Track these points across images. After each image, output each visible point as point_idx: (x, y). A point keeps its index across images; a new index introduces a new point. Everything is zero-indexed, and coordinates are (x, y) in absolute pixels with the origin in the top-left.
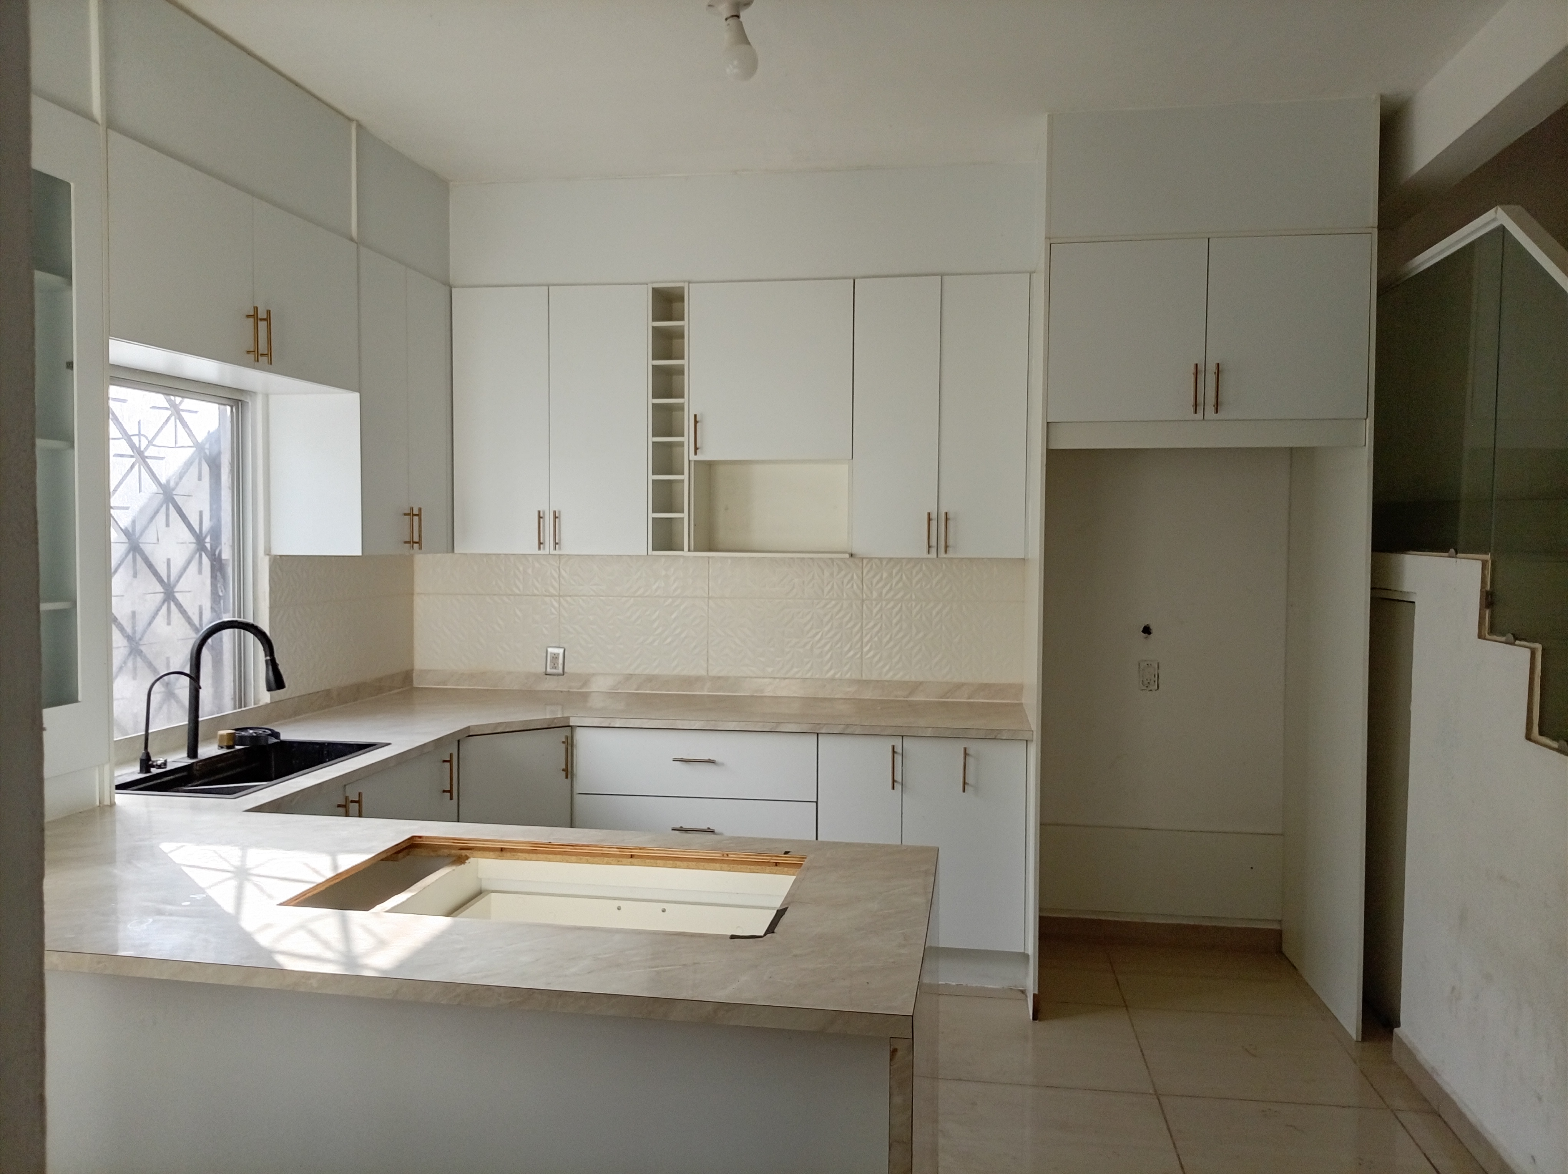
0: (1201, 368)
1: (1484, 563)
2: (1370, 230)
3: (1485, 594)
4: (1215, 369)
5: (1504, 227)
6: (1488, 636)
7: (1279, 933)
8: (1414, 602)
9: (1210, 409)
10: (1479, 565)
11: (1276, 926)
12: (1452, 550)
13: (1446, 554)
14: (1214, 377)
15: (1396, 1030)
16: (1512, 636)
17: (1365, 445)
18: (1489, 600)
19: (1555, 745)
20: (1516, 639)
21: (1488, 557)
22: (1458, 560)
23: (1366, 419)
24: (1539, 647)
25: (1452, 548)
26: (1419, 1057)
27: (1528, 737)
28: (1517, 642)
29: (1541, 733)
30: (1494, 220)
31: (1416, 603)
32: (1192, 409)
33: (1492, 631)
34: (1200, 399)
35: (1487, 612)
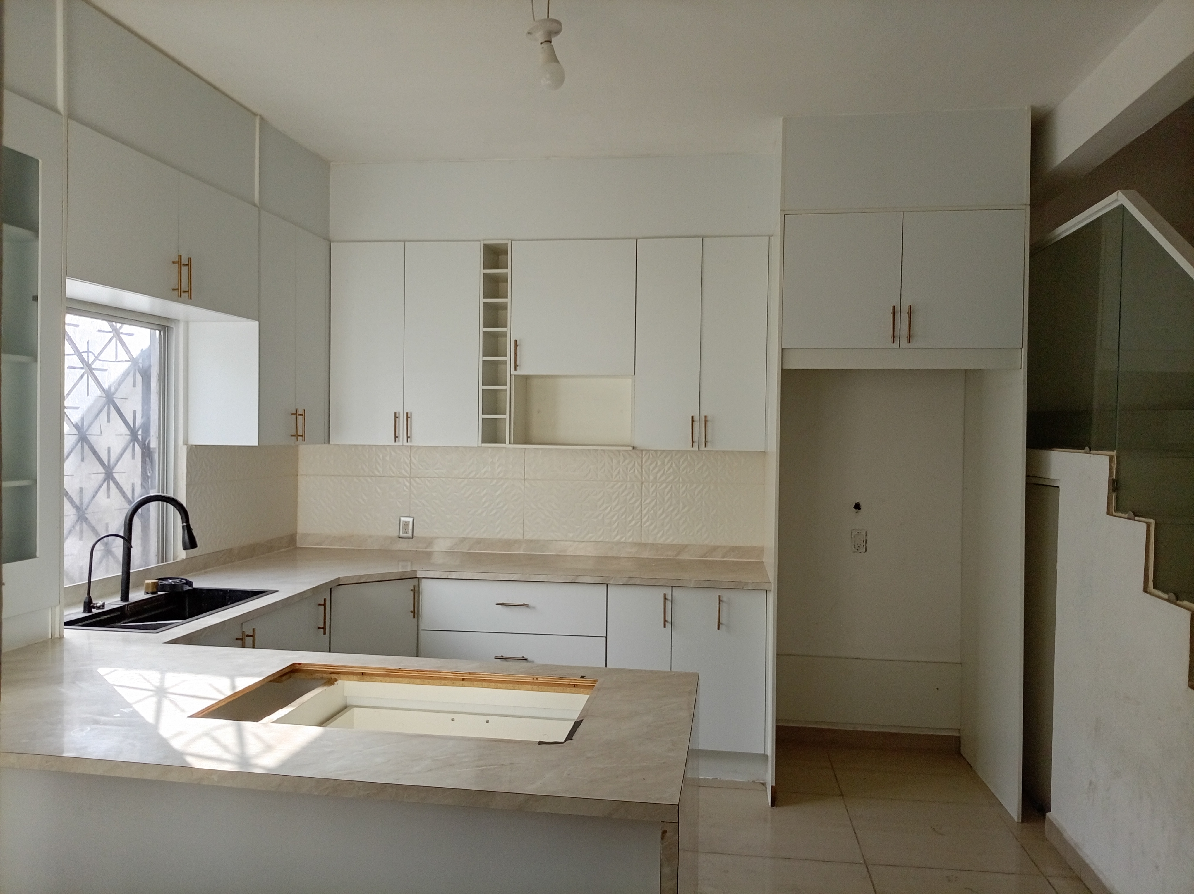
0: (898, 309)
1: (1111, 458)
2: (1024, 207)
3: (1112, 481)
4: (907, 310)
5: (1124, 206)
6: (1114, 513)
7: (958, 739)
8: (1058, 487)
9: (904, 340)
10: (1107, 459)
11: (956, 734)
12: (1087, 448)
13: (1083, 451)
14: (907, 316)
15: (1048, 814)
16: (1132, 514)
17: (1021, 368)
18: (1115, 486)
19: (1166, 596)
20: (1135, 516)
21: (1114, 453)
22: (1091, 455)
23: (1021, 349)
24: (1152, 521)
25: (1087, 446)
26: (1066, 835)
27: (1146, 590)
28: (1136, 518)
29: (1155, 587)
30: (1116, 200)
31: (1060, 488)
32: (891, 340)
33: (1117, 509)
34: (897, 333)
35: (1114, 495)
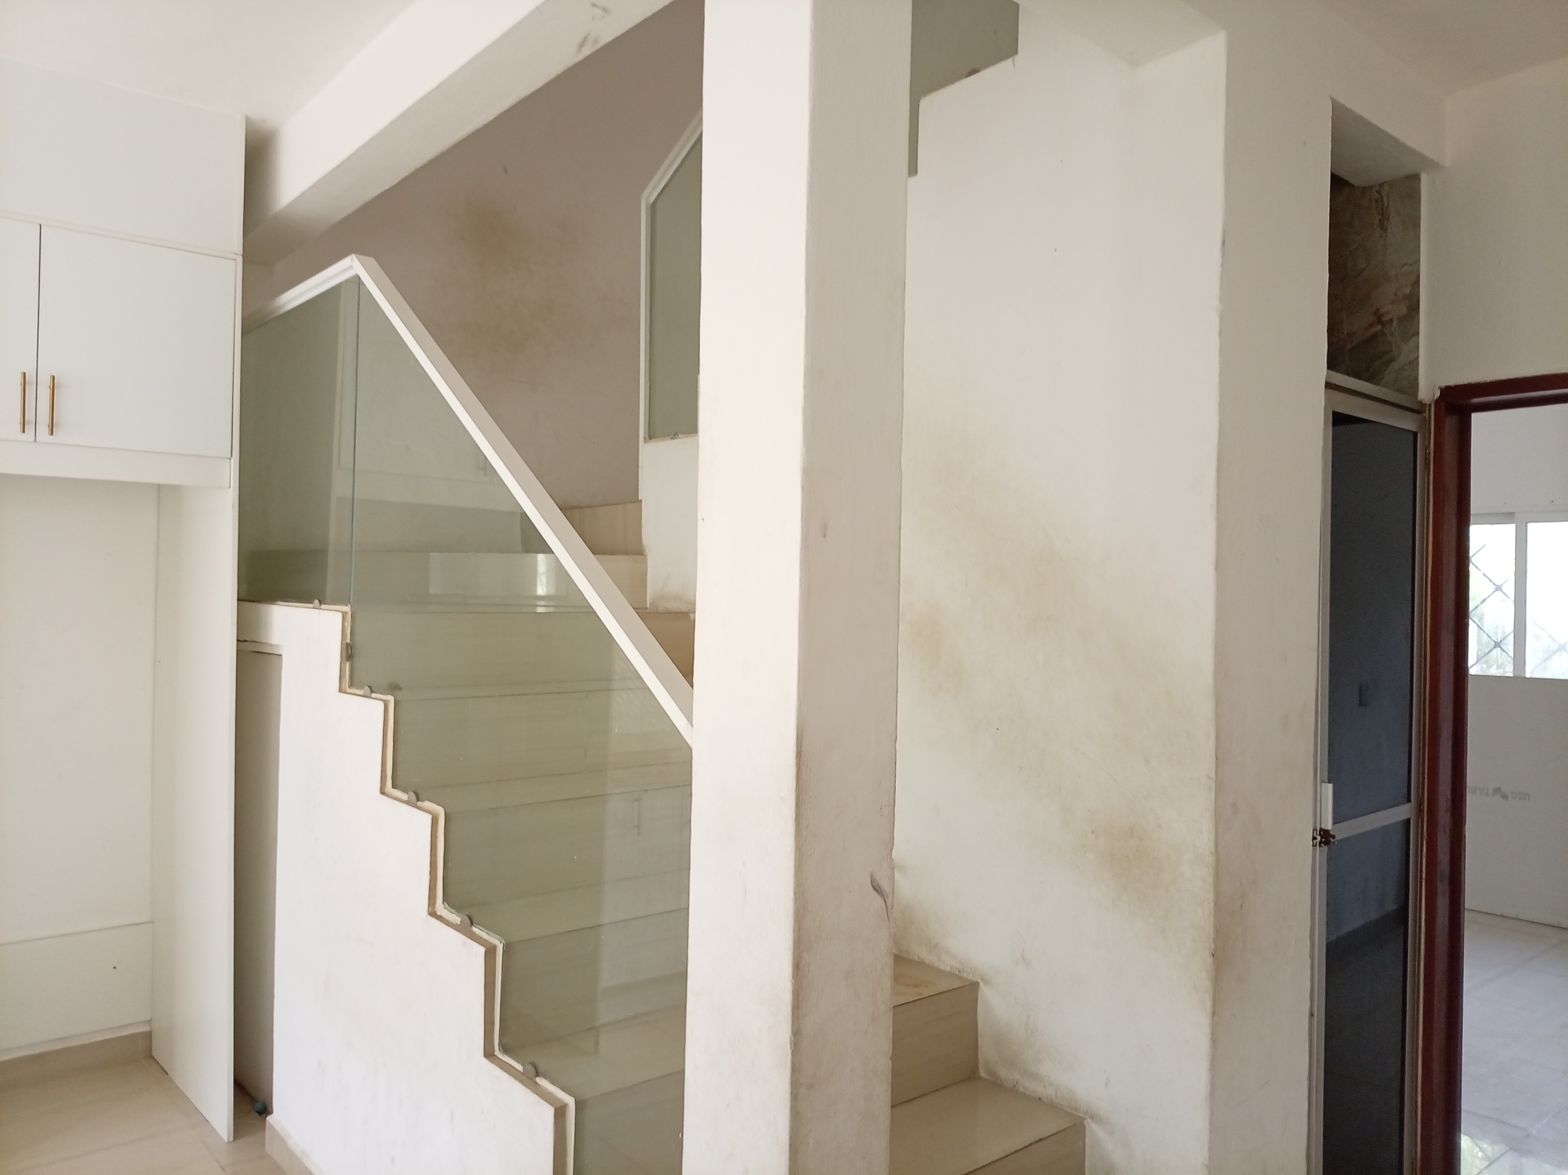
0: (31, 377)
1: (344, 615)
2: (234, 257)
3: (345, 647)
4: (48, 381)
5: (359, 278)
6: (348, 690)
7: (148, 1037)
8: (281, 655)
9: (43, 429)
10: (339, 616)
11: (144, 1029)
12: (317, 602)
13: (311, 605)
14: (48, 392)
15: (270, 1119)
16: (368, 688)
17: (230, 487)
18: (349, 652)
19: (405, 797)
20: (372, 691)
21: (347, 609)
22: (321, 611)
23: (230, 459)
24: (391, 699)
25: (316, 599)
26: (291, 1144)
27: (383, 792)
28: (374, 695)
29: (394, 786)
30: (351, 267)
31: (284, 656)
32: (19, 427)
33: (352, 684)
34: (30, 415)
35: (348, 664)
